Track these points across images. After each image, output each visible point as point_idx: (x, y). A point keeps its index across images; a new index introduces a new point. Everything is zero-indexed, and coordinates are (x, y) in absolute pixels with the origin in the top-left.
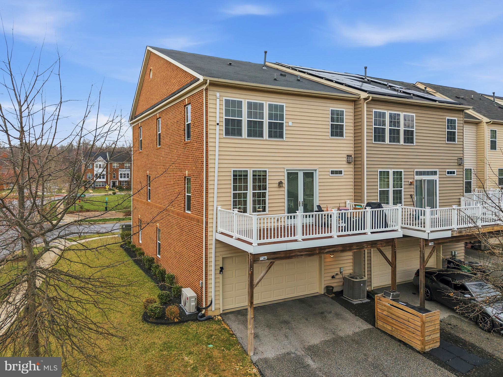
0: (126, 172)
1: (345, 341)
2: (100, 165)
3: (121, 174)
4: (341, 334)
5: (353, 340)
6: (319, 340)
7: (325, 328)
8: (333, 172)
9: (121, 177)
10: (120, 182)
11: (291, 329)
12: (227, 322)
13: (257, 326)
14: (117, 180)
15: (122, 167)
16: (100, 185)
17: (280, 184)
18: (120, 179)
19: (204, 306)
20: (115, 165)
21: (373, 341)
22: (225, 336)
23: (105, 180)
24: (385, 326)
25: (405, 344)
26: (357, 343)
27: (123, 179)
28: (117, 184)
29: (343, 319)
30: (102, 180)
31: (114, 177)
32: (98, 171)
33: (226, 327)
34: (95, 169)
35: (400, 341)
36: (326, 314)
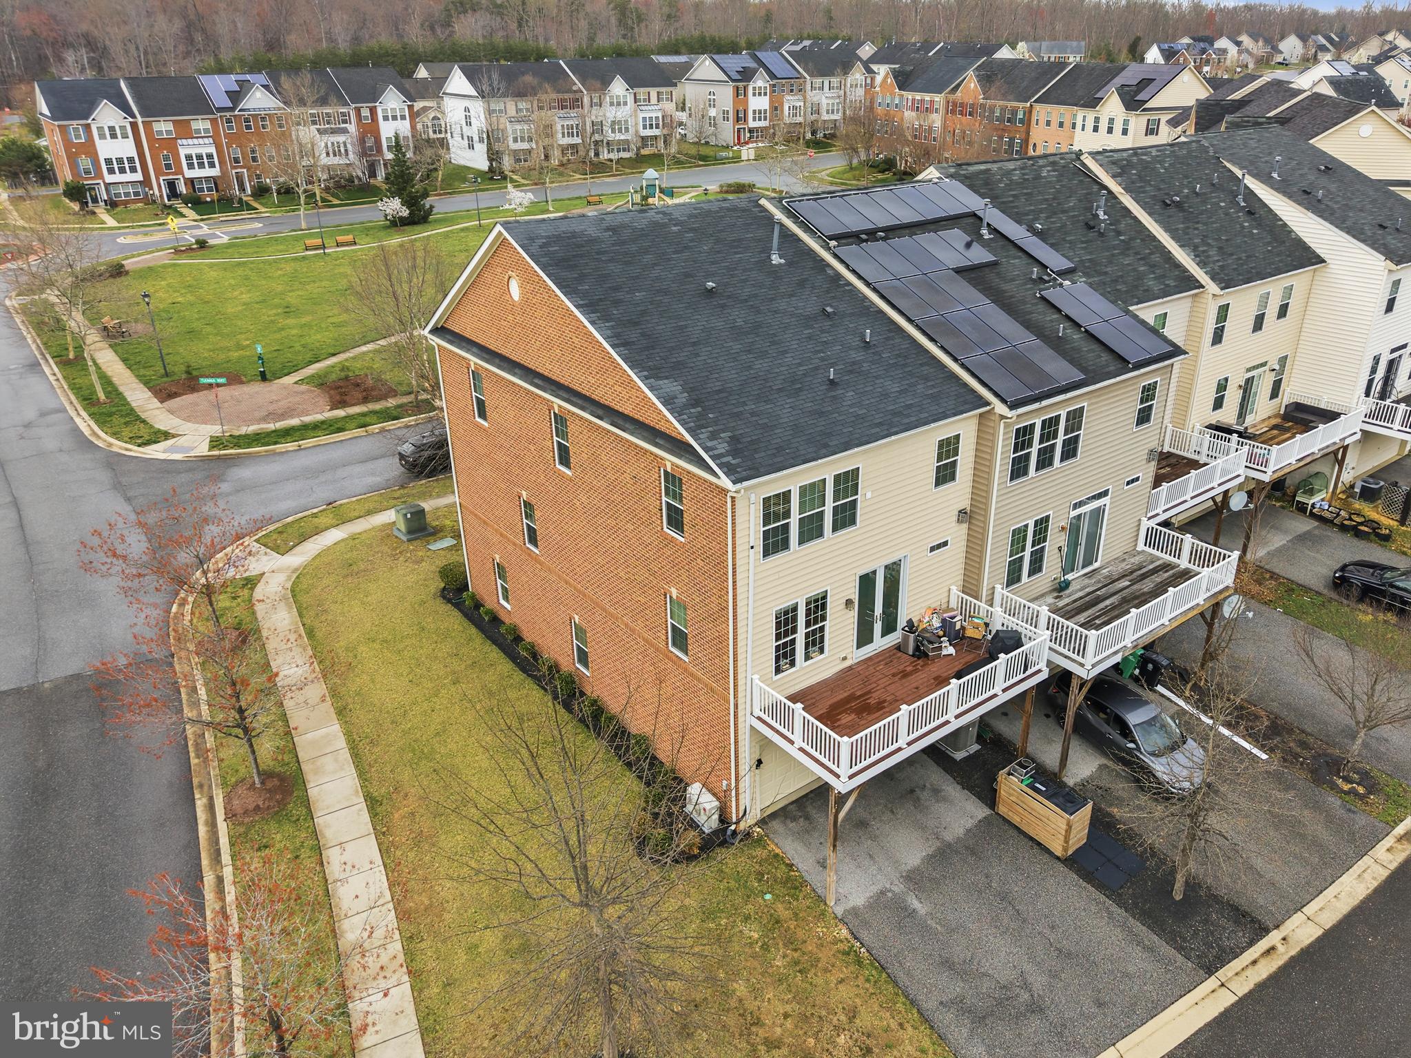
0: (203, 151)
1: (957, 852)
2: (112, 129)
3: (189, 157)
4: (949, 837)
5: (967, 848)
6: (918, 855)
7: (923, 828)
8: (932, 549)
9: (191, 166)
10: (191, 182)
11: (874, 838)
12: (776, 840)
13: (822, 840)
14: (180, 177)
15: (185, 131)
16: (127, 194)
17: (849, 603)
18: (189, 174)
19: (734, 820)
20: (164, 127)
21: (995, 843)
22: (781, 872)
23: (138, 176)
24: (1010, 813)
25: (1039, 844)
26: (973, 853)
27: (196, 173)
28: (182, 188)
29: (945, 799)
30: (129, 177)
31: (168, 166)
32: (107, 149)
33: (777, 851)
34: (99, 143)
35: (1032, 839)
36: (918, 791)
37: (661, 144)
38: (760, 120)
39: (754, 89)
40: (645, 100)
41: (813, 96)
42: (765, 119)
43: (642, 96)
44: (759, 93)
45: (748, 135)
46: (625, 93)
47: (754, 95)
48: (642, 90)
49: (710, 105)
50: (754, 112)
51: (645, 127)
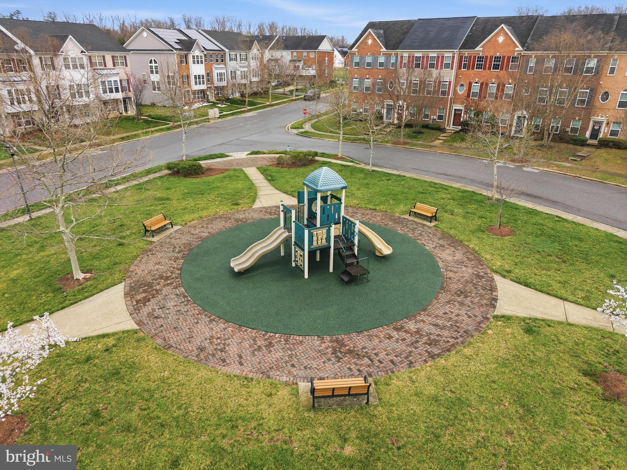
37: (122, 107)
38: (200, 84)
39: (193, 57)
40: (100, 64)
41: (232, 65)
42: (203, 83)
43: (97, 60)
44: (197, 61)
45: (192, 96)
46: (80, 55)
47: (194, 63)
48: (96, 53)
49: (152, 72)
50: (195, 76)
51: (105, 92)
